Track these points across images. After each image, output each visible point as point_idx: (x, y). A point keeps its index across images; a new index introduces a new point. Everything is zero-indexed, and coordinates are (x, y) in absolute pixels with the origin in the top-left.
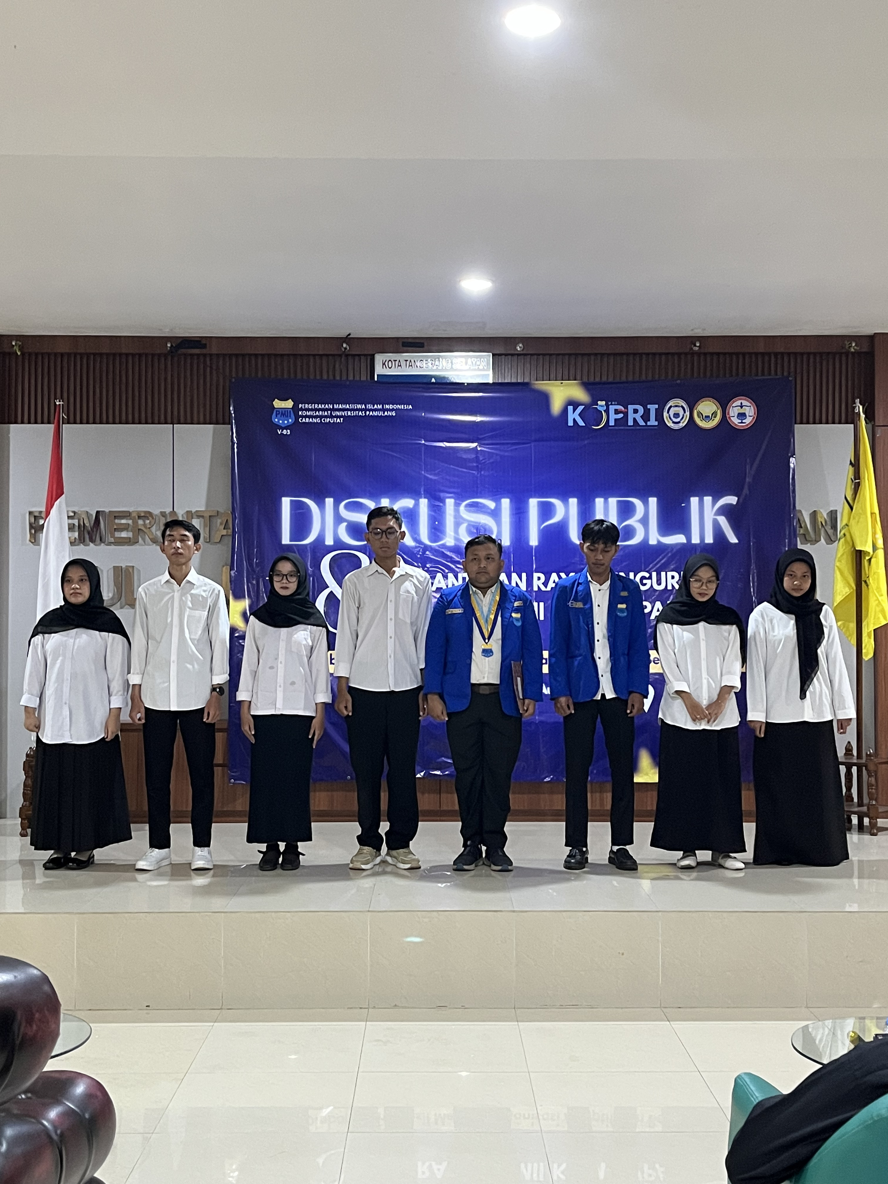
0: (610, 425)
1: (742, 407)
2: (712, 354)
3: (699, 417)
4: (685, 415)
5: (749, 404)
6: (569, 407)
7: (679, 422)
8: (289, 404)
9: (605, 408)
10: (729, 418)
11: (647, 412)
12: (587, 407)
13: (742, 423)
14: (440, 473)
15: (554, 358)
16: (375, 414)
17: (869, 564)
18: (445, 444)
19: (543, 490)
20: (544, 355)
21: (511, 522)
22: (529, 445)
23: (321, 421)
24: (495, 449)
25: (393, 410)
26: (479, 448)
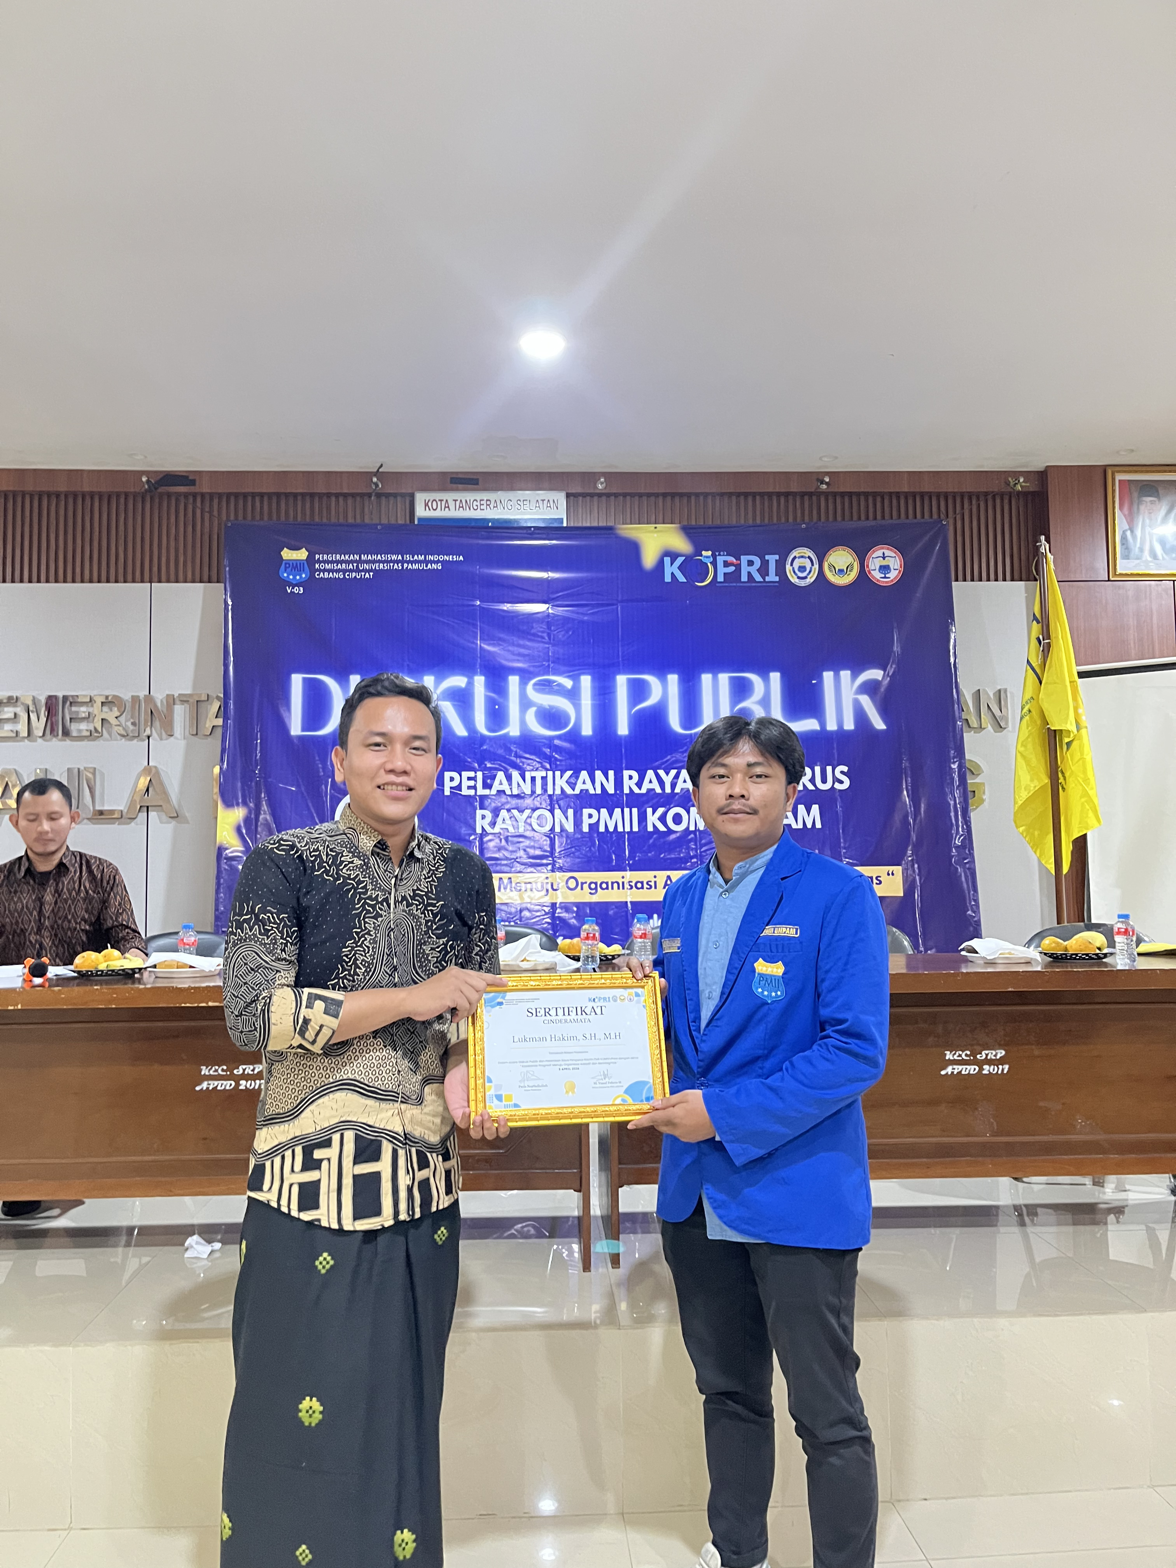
0: (718, 580)
1: (884, 558)
2: (843, 495)
3: (831, 571)
4: (813, 568)
5: (894, 555)
6: (665, 558)
7: (805, 578)
8: (302, 555)
9: (712, 559)
10: (870, 573)
11: (765, 564)
12: (688, 559)
13: (885, 577)
14: (501, 643)
15: (645, 498)
16: (415, 566)
17: (1068, 749)
18: (507, 607)
19: (634, 664)
20: (632, 495)
21: (593, 706)
22: (615, 607)
23: (344, 576)
24: (572, 612)
25: (438, 562)
26: (550, 611)
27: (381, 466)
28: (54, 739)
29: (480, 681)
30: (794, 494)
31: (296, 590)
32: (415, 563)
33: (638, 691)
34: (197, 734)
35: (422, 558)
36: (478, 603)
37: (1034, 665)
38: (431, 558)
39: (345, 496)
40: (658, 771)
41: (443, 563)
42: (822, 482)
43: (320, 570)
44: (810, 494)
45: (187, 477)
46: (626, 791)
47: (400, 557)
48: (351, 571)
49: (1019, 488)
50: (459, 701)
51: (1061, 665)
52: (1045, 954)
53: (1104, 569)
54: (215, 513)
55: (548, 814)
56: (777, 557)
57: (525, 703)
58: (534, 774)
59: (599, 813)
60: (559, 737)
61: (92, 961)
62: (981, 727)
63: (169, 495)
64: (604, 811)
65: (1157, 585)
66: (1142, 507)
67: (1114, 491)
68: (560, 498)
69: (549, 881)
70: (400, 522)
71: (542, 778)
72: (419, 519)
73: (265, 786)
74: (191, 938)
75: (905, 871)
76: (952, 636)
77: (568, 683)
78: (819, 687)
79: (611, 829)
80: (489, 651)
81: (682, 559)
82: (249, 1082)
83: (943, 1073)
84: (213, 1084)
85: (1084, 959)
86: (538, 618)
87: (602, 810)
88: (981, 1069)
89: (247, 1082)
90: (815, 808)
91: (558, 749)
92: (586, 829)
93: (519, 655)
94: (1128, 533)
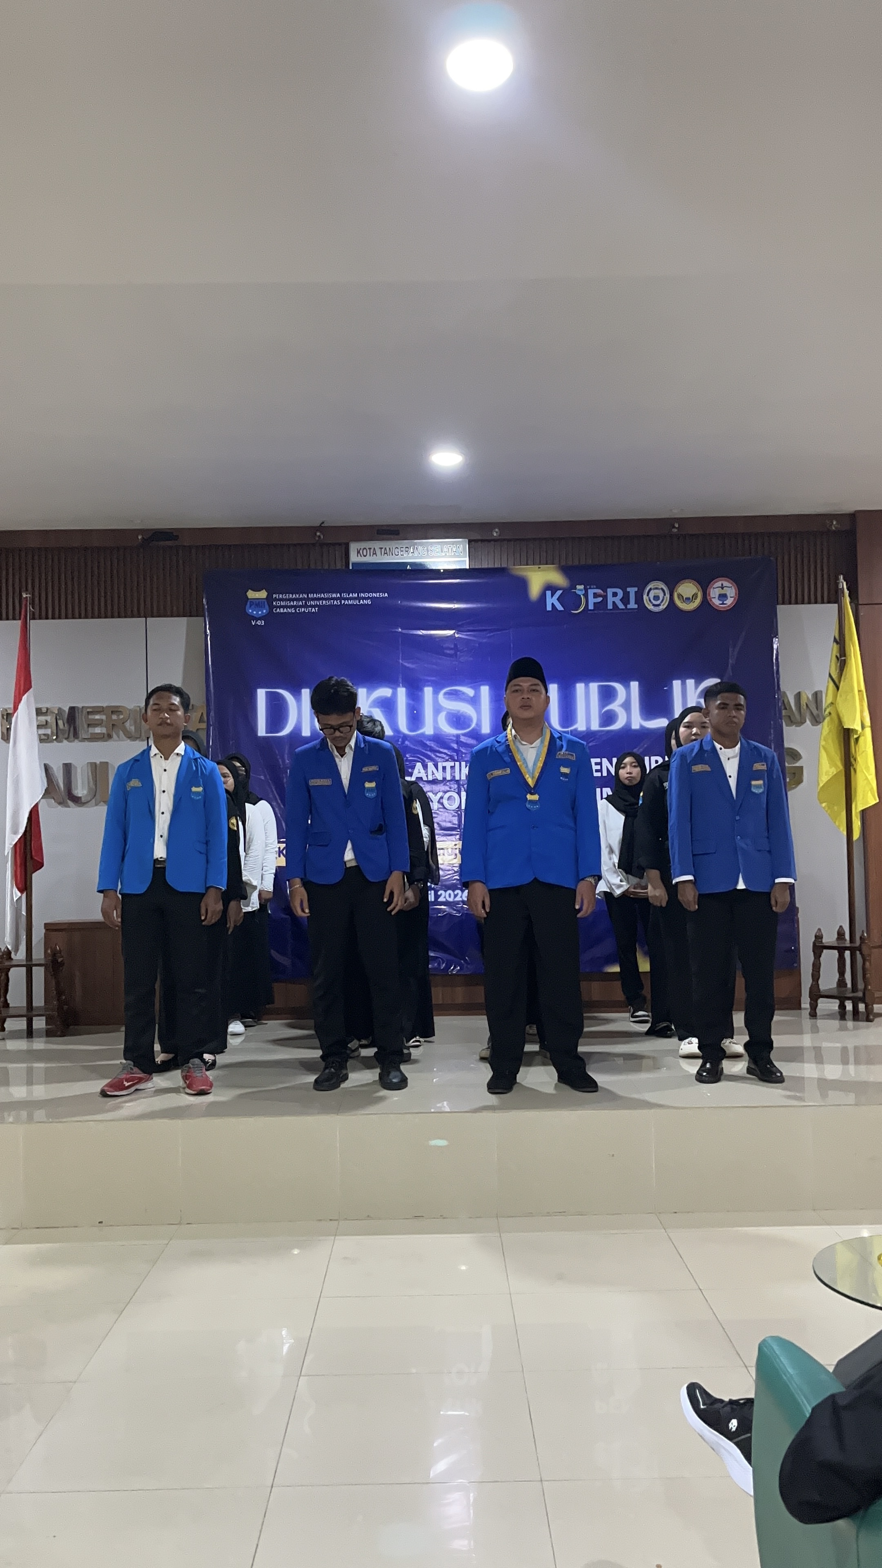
0: (589, 609)
1: (722, 588)
2: (691, 536)
3: (679, 599)
4: (665, 597)
5: (730, 586)
6: (547, 591)
7: (658, 605)
8: (263, 594)
9: (584, 592)
10: (711, 600)
11: (626, 595)
12: (565, 590)
13: (723, 604)
14: (418, 661)
15: (531, 542)
16: (350, 602)
18: (421, 632)
20: (521, 539)
21: (491, 709)
22: (507, 631)
23: (296, 611)
24: (474, 636)
25: (368, 598)
26: (456, 635)
27: (323, 523)
28: (76, 740)
29: (402, 692)
30: (651, 537)
31: (259, 623)
32: (351, 599)
35: (355, 595)
36: (400, 630)
37: (834, 677)
38: (363, 595)
39: (295, 546)
41: (372, 599)
42: (674, 527)
43: (277, 607)
44: (664, 536)
45: (172, 533)
47: (339, 595)
48: (301, 607)
49: (834, 527)
50: (386, 707)
51: (852, 677)
54: (194, 561)
55: (456, 796)
56: (636, 589)
57: (437, 709)
58: (445, 764)
60: (464, 735)
62: (800, 722)
63: (158, 548)
68: (464, 544)
70: (338, 567)
71: (451, 767)
72: (353, 564)
76: (776, 643)
77: (470, 692)
78: (670, 693)
80: (408, 667)
81: (561, 592)
86: (447, 641)
91: (463, 744)
93: (431, 669)
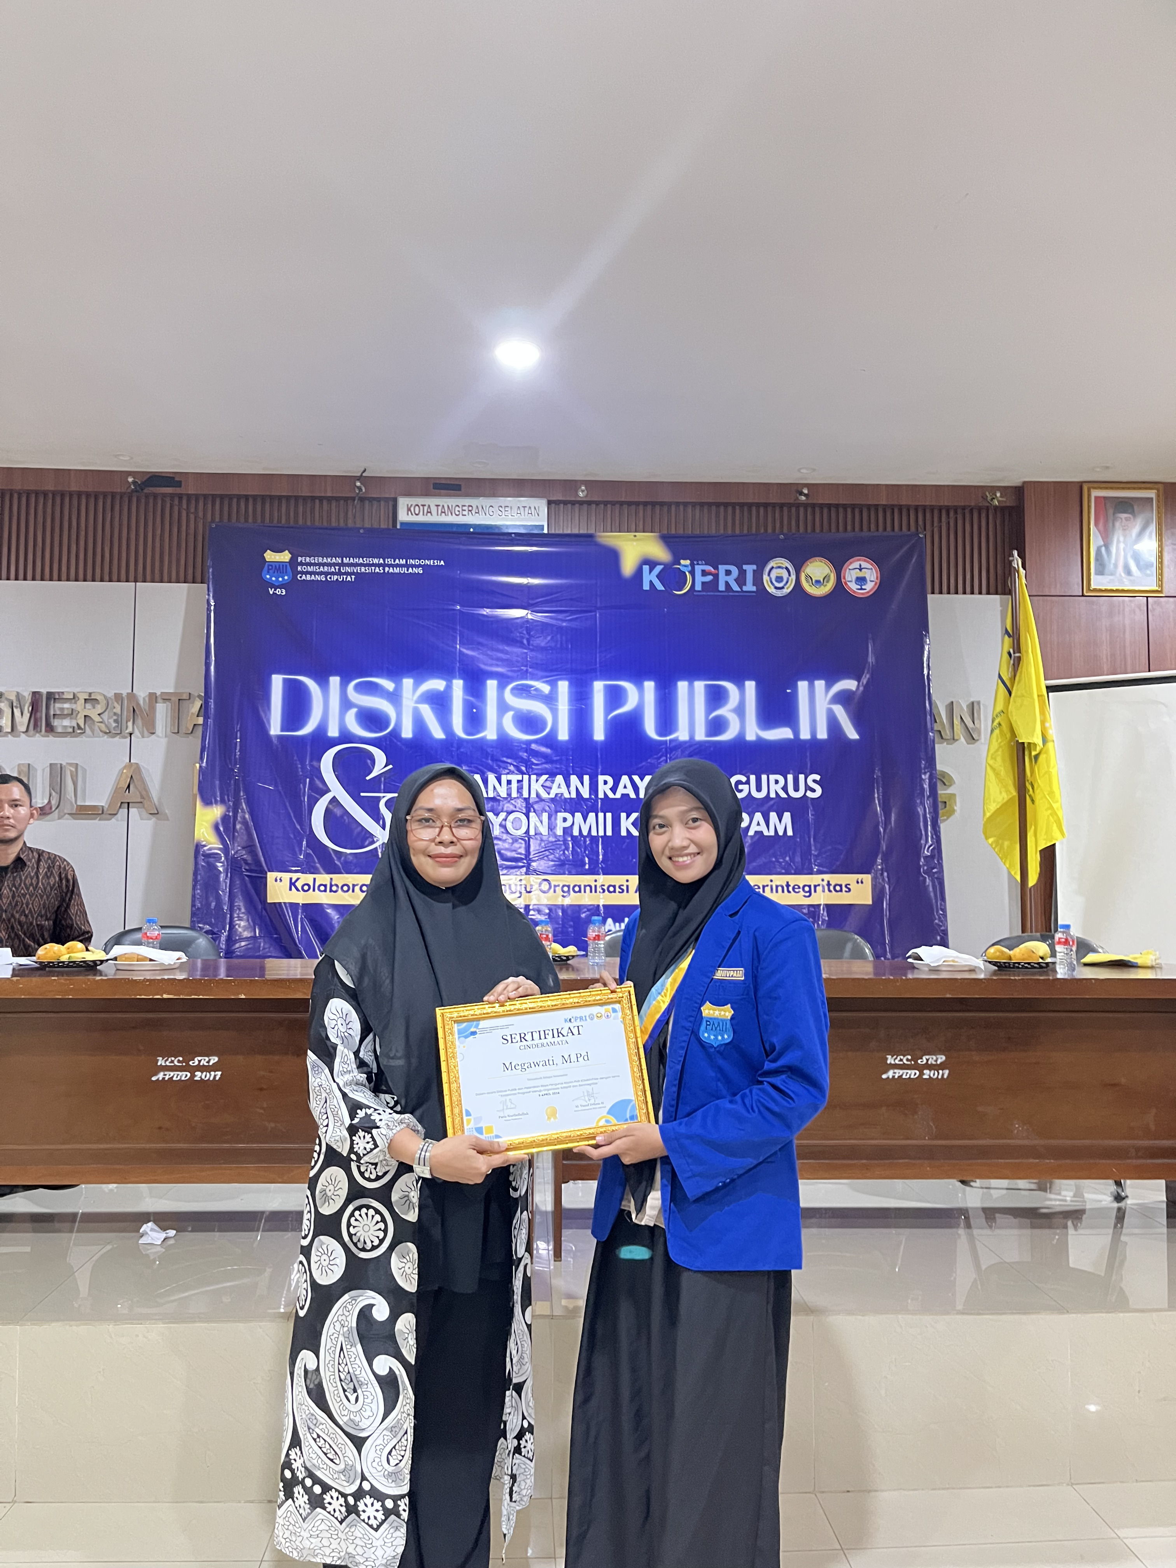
0: (697, 589)
1: (860, 569)
2: (822, 506)
3: (807, 581)
4: (790, 578)
5: (870, 566)
6: (644, 566)
7: (783, 588)
8: (285, 557)
9: (690, 568)
10: (846, 584)
11: (743, 573)
12: (667, 567)
13: (861, 589)
14: (480, 647)
15: (625, 506)
16: (397, 570)
17: (1036, 762)
18: (486, 611)
19: (611, 670)
20: (613, 503)
21: (570, 711)
22: (593, 613)
23: (326, 579)
24: (551, 618)
25: (419, 566)
26: (530, 617)
27: (365, 471)
28: (38, 735)
29: (458, 685)
30: (774, 505)
31: (278, 592)
32: (397, 567)
33: (615, 697)
34: (178, 732)
35: (403, 562)
36: (458, 607)
37: (1004, 678)
38: (412, 562)
39: (330, 499)
40: (633, 776)
41: (424, 567)
42: (801, 493)
43: (302, 573)
44: (790, 506)
45: (173, 478)
46: (601, 795)
47: (381, 561)
48: (333, 574)
49: (996, 502)
50: (437, 704)
51: (1030, 679)
52: (990, 962)
53: (1078, 584)
54: (201, 514)
55: (523, 818)
56: (754, 567)
57: (503, 707)
58: (510, 777)
59: (573, 816)
60: (536, 741)
61: (54, 953)
62: (954, 739)
63: (155, 496)
64: (578, 815)
65: (1130, 601)
66: (1117, 524)
67: (1089, 507)
68: (541, 505)
69: (523, 882)
70: (383, 526)
71: (519, 781)
72: (402, 524)
73: (244, 784)
74: (155, 932)
75: (874, 879)
76: (927, 648)
77: (545, 688)
78: (794, 697)
79: (585, 833)
80: (467, 655)
81: (662, 567)
82: (204, 1073)
83: (884, 1076)
84: (169, 1075)
85: (1027, 968)
86: (517, 623)
87: (576, 814)
88: (922, 1074)
89: (202, 1073)
90: (787, 816)
91: (536, 754)
92: (559, 832)
93: (498, 659)
94: (1103, 549)
